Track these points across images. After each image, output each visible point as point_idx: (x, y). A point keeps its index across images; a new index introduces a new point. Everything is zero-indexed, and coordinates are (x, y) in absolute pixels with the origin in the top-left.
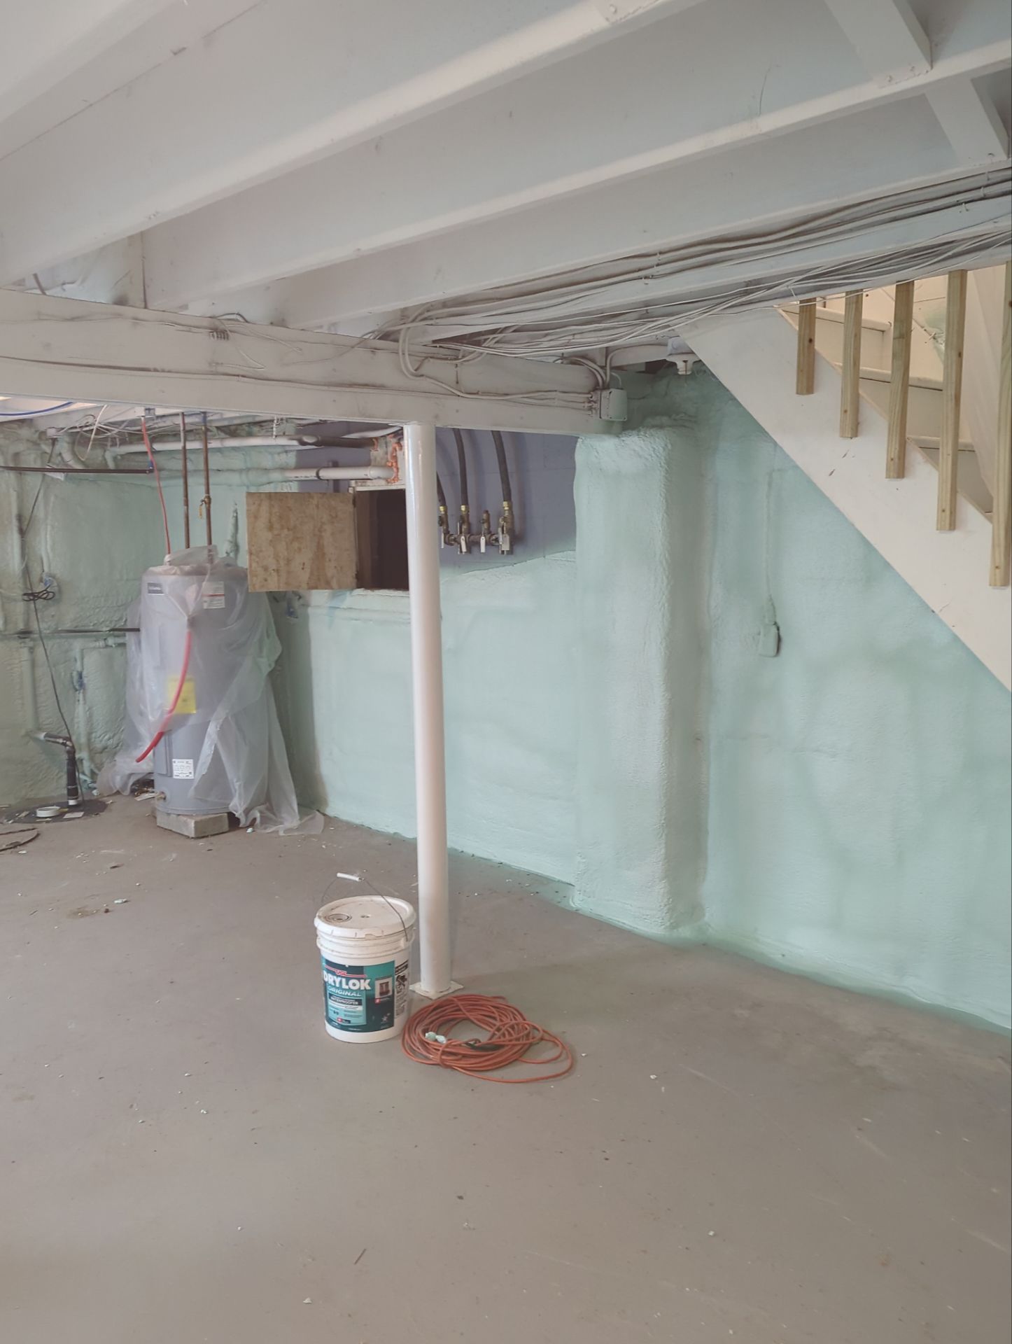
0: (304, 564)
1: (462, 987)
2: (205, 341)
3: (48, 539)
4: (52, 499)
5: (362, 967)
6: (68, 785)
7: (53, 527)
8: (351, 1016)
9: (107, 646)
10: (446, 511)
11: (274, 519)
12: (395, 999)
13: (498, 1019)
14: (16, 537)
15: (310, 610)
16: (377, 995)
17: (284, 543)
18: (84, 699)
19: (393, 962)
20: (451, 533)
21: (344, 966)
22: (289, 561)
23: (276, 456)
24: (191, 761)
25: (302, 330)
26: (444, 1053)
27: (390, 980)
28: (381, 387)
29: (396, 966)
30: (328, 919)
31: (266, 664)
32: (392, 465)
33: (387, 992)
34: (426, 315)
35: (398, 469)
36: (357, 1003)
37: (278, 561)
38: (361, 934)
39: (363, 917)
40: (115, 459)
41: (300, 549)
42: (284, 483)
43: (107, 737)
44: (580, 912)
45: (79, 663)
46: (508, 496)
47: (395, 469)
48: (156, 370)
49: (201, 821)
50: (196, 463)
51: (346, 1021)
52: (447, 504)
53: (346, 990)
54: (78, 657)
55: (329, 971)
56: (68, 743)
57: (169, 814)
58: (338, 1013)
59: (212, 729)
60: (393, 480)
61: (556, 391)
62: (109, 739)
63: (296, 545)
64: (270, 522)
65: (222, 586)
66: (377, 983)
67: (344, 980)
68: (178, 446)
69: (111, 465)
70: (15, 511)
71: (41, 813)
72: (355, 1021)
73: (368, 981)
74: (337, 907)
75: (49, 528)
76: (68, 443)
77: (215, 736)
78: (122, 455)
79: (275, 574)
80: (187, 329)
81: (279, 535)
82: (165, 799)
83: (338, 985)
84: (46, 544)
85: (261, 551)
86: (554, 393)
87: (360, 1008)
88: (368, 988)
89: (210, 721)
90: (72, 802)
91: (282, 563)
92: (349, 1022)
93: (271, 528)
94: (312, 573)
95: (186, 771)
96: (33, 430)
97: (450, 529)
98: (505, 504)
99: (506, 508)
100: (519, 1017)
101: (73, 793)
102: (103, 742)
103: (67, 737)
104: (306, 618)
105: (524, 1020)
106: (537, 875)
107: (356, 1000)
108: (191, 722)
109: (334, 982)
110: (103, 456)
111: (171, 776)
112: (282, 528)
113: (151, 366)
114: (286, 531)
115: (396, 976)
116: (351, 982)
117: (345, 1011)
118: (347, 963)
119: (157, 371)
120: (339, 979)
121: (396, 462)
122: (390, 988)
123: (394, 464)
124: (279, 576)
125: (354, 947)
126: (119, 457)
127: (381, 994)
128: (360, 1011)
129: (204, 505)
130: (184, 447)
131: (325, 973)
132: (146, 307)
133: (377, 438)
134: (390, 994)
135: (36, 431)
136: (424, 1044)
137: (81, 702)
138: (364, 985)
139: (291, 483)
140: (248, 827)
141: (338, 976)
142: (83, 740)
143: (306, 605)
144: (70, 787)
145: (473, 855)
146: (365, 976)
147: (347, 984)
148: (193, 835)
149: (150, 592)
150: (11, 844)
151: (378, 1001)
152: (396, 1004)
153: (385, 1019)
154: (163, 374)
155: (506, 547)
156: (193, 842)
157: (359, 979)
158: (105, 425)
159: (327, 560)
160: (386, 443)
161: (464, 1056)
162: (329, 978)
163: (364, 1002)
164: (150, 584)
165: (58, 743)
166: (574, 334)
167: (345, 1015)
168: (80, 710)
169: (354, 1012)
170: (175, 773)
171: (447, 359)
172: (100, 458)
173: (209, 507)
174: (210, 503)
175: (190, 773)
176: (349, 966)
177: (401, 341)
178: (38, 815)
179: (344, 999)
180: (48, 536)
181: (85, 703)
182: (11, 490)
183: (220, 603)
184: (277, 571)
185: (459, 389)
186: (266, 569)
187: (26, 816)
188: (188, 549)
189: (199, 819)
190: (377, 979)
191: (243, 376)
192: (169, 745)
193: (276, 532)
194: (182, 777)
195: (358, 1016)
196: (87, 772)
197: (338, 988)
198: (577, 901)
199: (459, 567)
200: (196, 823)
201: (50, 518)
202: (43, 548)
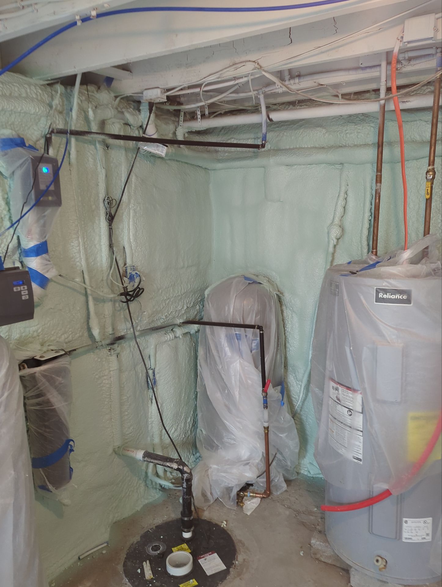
18: (157, 397)
24: (429, 520)
45: (153, 361)
54: (152, 354)
82: (385, 566)
84: (129, 233)
95: (421, 533)
108: (435, 471)
111: (400, 538)
137: (154, 401)
168: (153, 409)
170: (405, 535)
175: (428, 534)
181: (158, 401)
194: (414, 539)
201: (132, 201)
202: (126, 238)
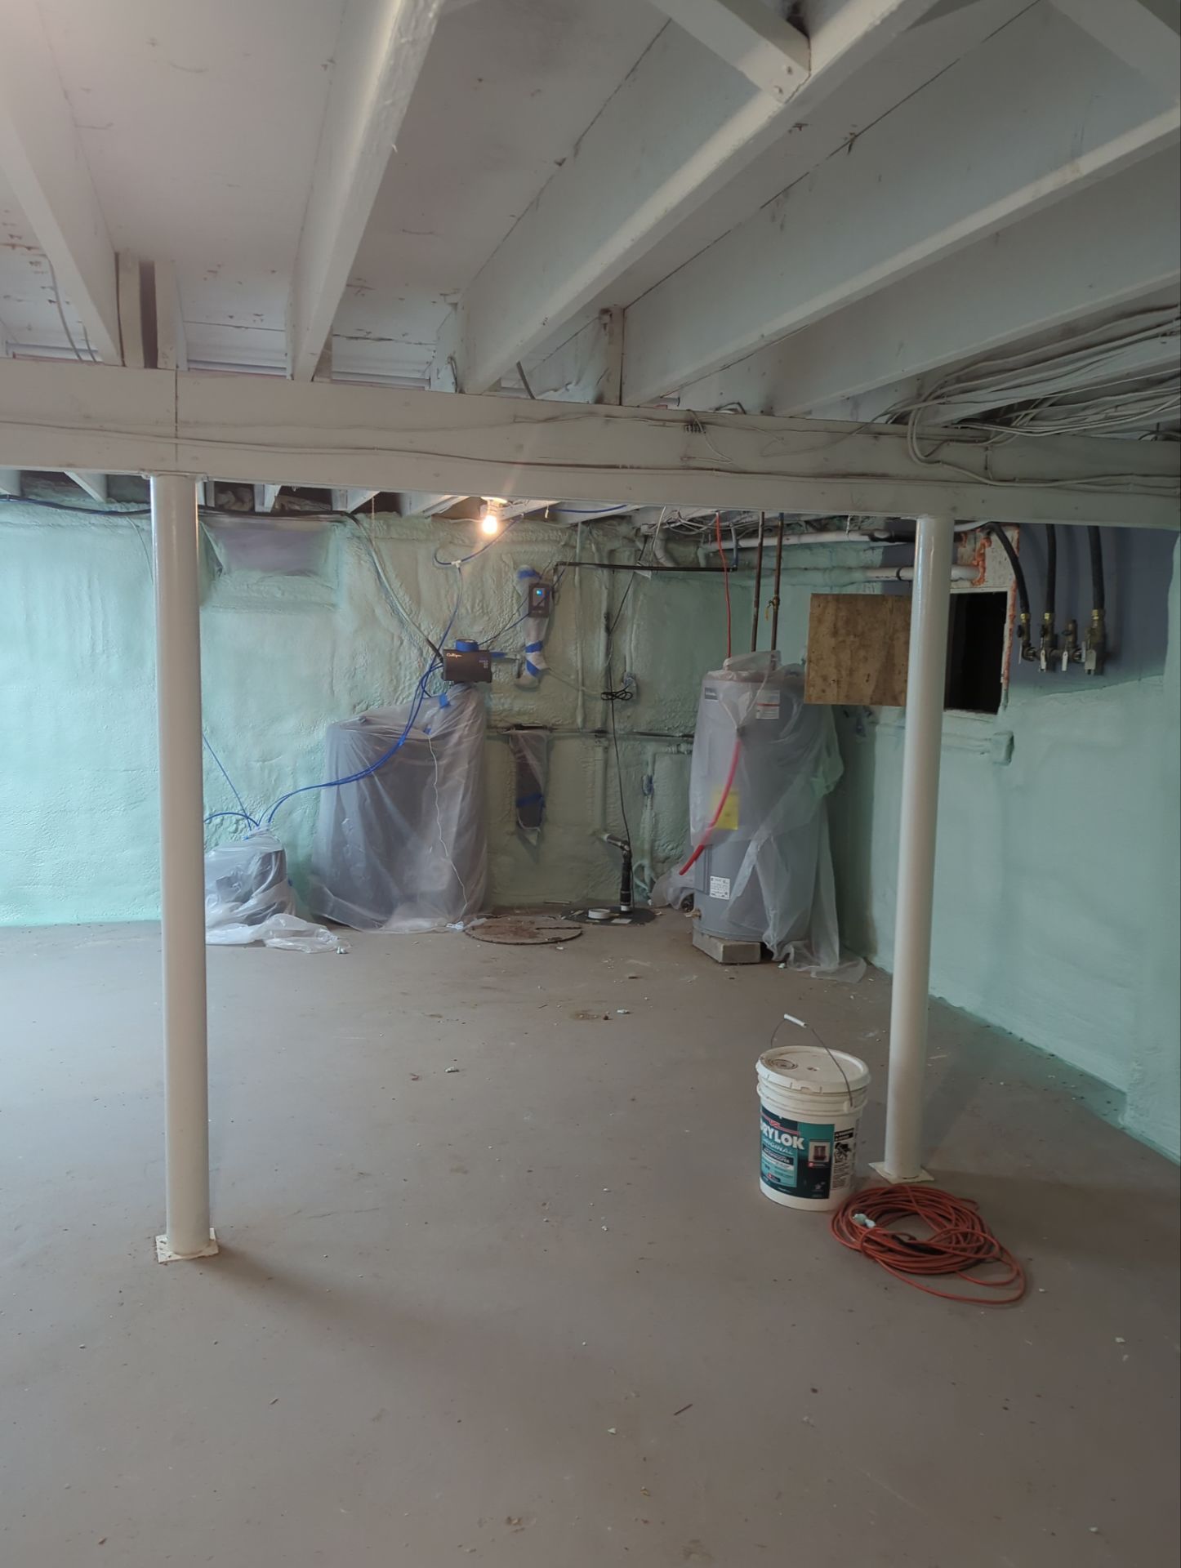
0: (869, 675)
1: (932, 1179)
2: (678, 433)
3: (633, 639)
4: (641, 597)
5: (796, 1122)
6: (622, 890)
7: (638, 625)
8: (782, 1175)
9: (679, 752)
10: (1028, 620)
11: (840, 624)
12: (833, 1169)
13: (954, 1222)
14: (603, 634)
15: (878, 728)
16: (811, 1158)
17: (849, 651)
18: (652, 806)
19: (832, 1126)
20: (1032, 646)
21: (778, 1117)
22: (851, 672)
23: (861, 553)
24: (728, 880)
25: (791, 417)
26: (868, 1240)
27: (827, 1145)
28: (884, 476)
29: (836, 1131)
30: (770, 1064)
31: (821, 786)
32: (978, 565)
33: (823, 1158)
34: (939, 392)
35: (984, 568)
36: (788, 1161)
37: (839, 671)
38: (797, 1085)
39: (810, 1069)
40: (707, 556)
41: (866, 659)
42: (867, 584)
43: (670, 847)
44: (1127, 1132)
45: (650, 768)
46: (1100, 603)
47: (981, 570)
48: (624, 467)
49: (731, 947)
50: (769, 562)
51: (776, 1178)
52: (1031, 610)
53: (776, 1143)
54: (650, 760)
55: (765, 1120)
56: (626, 847)
57: (703, 934)
58: (769, 1168)
59: (752, 849)
60: (978, 581)
61: (1131, 474)
62: (672, 849)
63: (862, 653)
64: (835, 625)
65: (778, 695)
66: (812, 1145)
67: (777, 1133)
68: (755, 543)
69: (703, 564)
70: (604, 610)
71: (592, 915)
72: (784, 1181)
73: (801, 1140)
74: (787, 1053)
75: (635, 626)
76: (662, 540)
77: (754, 858)
78: (713, 552)
79: (834, 685)
80: (661, 423)
81: (844, 641)
82: (700, 917)
83: (771, 1137)
84: (631, 643)
85: (822, 659)
86: (1130, 477)
87: (791, 1168)
88: (801, 1147)
89: (750, 841)
90: (624, 908)
91: (844, 673)
92: (779, 1180)
93: (835, 633)
94: (877, 687)
95: (722, 891)
96: (631, 527)
97: (1031, 642)
98: (1095, 612)
99: (1096, 618)
100: (977, 1227)
101: (626, 899)
102: (666, 851)
103: (626, 841)
104: (873, 736)
105: (983, 1231)
106: (1092, 1078)
107: (788, 1158)
108: (732, 838)
109: (768, 1132)
110: (696, 553)
111: (708, 893)
112: (848, 634)
113: (620, 463)
114: (852, 638)
115: (836, 1143)
116: (784, 1136)
117: (776, 1167)
118: (781, 1114)
119: (626, 468)
120: (773, 1130)
121: (984, 560)
122: (827, 1154)
123: (980, 563)
124: (839, 687)
125: (790, 1098)
126: (711, 554)
127: (816, 1158)
128: (790, 1171)
129: (772, 606)
130: (761, 544)
131: (761, 1121)
132: (620, 404)
133: (966, 533)
134: (827, 1160)
135: (633, 528)
136: (850, 1224)
137: (649, 807)
138: (797, 1143)
139: (874, 584)
140: (781, 962)
141: (771, 1127)
142: (647, 846)
143: (875, 723)
144: (623, 892)
145: (1022, 1040)
146: (799, 1133)
147: (780, 1138)
148: (720, 960)
149: (707, 697)
150: (553, 939)
151: (811, 1165)
152: (833, 1174)
153: (818, 1187)
154: (634, 471)
155: (1091, 665)
156: (719, 968)
157: (792, 1135)
158: (689, 521)
159: (897, 672)
160: (975, 538)
161: (891, 1250)
162: (764, 1127)
163: (795, 1162)
164: (707, 689)
165: (617, 845)
166: (1117, 406)
167: (776, 1172)
168: (647, 815)
169: (785, 1171)
170: (712, 891)
171: (974, 442)
172: (693, 556)
173: (777, 608)
174: (778, 604)
175: (726, 893)
176: (783, 1119)
177: (910, 423)
178: (590, 916)
179: (776, 1154)
180: (633, 636)
181: (652, 809)
182: (603, 588)
183: (773, 714)
184: (838, 682)
185: (988, 475)
186: (825, 679)
187: (579, 915)
188: (754, 653)
189: (728, 944)
190: (812, 1140)
191: (717, 470)
192: (709, 860)
193: (841, 639)
194: (718, 896)
195: (788, 1177)
196: (647, 880)
197: (769, 1139)
198: (1128, 1120)
199: (1041, 687)
200: (724, 947)
201: (637, 616)
202: (628, 648)
